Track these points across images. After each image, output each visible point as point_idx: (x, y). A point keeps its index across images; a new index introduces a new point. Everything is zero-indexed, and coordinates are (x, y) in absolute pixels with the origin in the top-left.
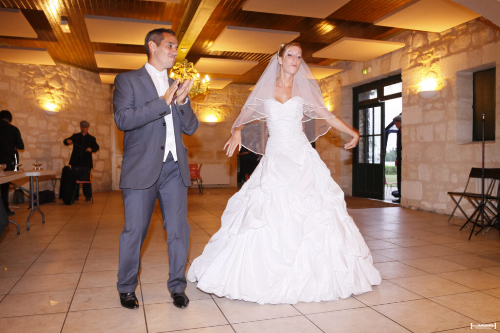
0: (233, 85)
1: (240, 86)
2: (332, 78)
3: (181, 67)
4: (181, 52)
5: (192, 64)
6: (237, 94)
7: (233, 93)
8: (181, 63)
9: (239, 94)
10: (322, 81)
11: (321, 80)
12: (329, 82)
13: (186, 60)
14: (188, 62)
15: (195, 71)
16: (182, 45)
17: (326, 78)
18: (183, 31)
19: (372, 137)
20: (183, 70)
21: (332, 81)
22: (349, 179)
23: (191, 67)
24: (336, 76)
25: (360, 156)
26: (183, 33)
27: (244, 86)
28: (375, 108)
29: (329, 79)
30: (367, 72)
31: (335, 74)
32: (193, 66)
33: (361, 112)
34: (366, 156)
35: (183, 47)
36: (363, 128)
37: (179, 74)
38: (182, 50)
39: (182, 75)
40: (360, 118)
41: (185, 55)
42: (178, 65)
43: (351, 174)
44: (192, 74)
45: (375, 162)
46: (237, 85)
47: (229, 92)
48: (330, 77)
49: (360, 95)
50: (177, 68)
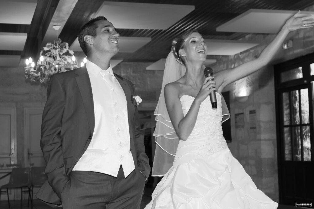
0: (127, 63)
1: (136, 63)
2: (247, 53)
3: (54, 48)
4: (54, 29)
5: (67, 44)
6: (132, 74)
7: (127, 73)
8: (53, 43)
9: (134, 75)
10: (236, 57)
11: (235, 55)
12: (244, 58)
13: (60, 39)
14: (62, 42)
15: (71, 52)
16: (54, 22)
17: (241, 53)
18: (53, 6)
19: (299, 127)
20: (56, 52)
21: (248, 56)
22: (273, 181)
23: (65, 47)
24: (252, 51)
25: (287, 152)
26: (53, 8)
27: (140, 63)
28: (302, 90)
29: (245, 54)
30: (287, 46)
31: (251, 49)
32: (67, 47)
33: (285, 95)
34: (294, 152)
35: (56, 24)
36: (289, 115)
37: (50, 56)
38: (54, 27)
39: (54, 58)
40: (284, 104)
41: (58, 34)
42: (49, 46)
43: (276, 175)
44: (67, 57)
45: (305, 160)
46: (132, 63)
47: (122, 72)
48: (245, 52)
49: (283, 74)
50: (48, 49)
